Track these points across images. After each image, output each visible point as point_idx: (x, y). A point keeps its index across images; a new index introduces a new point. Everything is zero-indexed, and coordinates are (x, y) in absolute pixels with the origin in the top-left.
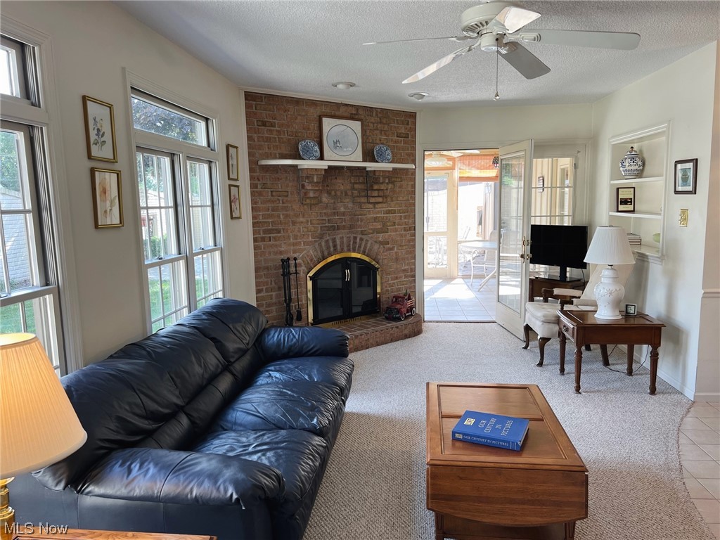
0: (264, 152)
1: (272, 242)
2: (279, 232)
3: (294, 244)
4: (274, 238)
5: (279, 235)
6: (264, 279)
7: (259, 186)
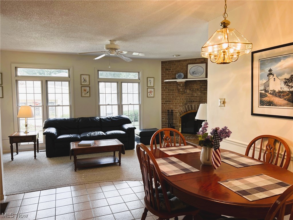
0: (166, 78)
1: (167, 105)
2: (170, 101)
3: (175, 106)
4: (168, 103)
5: (170, 103)
6: (164, 115)
7: (164, 88)
